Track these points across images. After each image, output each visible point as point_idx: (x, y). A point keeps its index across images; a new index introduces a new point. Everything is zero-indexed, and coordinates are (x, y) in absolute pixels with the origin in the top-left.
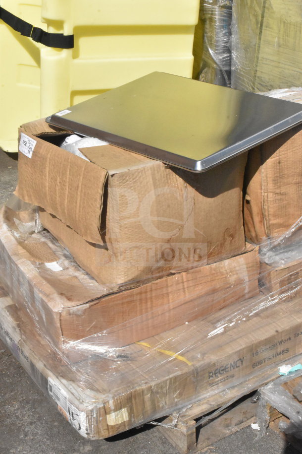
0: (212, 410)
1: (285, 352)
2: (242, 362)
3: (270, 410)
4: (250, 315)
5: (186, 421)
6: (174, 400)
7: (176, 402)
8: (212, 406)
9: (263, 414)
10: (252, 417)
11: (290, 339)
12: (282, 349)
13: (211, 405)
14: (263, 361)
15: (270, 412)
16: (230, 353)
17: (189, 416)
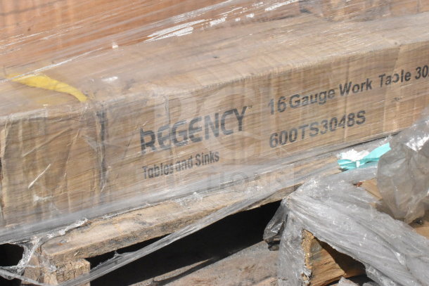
0: (146, 237)
1: (356, 119)
2: (240, 119)
3: (311, 251)
4: (267, 9)
5: (61, 257)
6: (30, 197)
7: (38, 205)
8: (146, 226)
9: (294, 266)
10: (267, 277)
11: (369, 85)
12: (348, 111)
13: (144, 223)
14: (300, 135)
15: (312, 258)
16: (205, 84)
17: (72, 246)
